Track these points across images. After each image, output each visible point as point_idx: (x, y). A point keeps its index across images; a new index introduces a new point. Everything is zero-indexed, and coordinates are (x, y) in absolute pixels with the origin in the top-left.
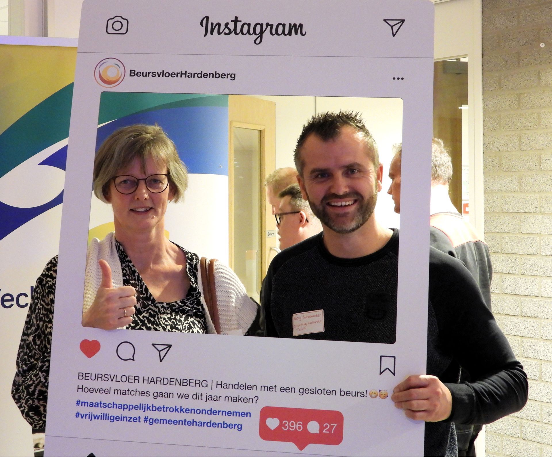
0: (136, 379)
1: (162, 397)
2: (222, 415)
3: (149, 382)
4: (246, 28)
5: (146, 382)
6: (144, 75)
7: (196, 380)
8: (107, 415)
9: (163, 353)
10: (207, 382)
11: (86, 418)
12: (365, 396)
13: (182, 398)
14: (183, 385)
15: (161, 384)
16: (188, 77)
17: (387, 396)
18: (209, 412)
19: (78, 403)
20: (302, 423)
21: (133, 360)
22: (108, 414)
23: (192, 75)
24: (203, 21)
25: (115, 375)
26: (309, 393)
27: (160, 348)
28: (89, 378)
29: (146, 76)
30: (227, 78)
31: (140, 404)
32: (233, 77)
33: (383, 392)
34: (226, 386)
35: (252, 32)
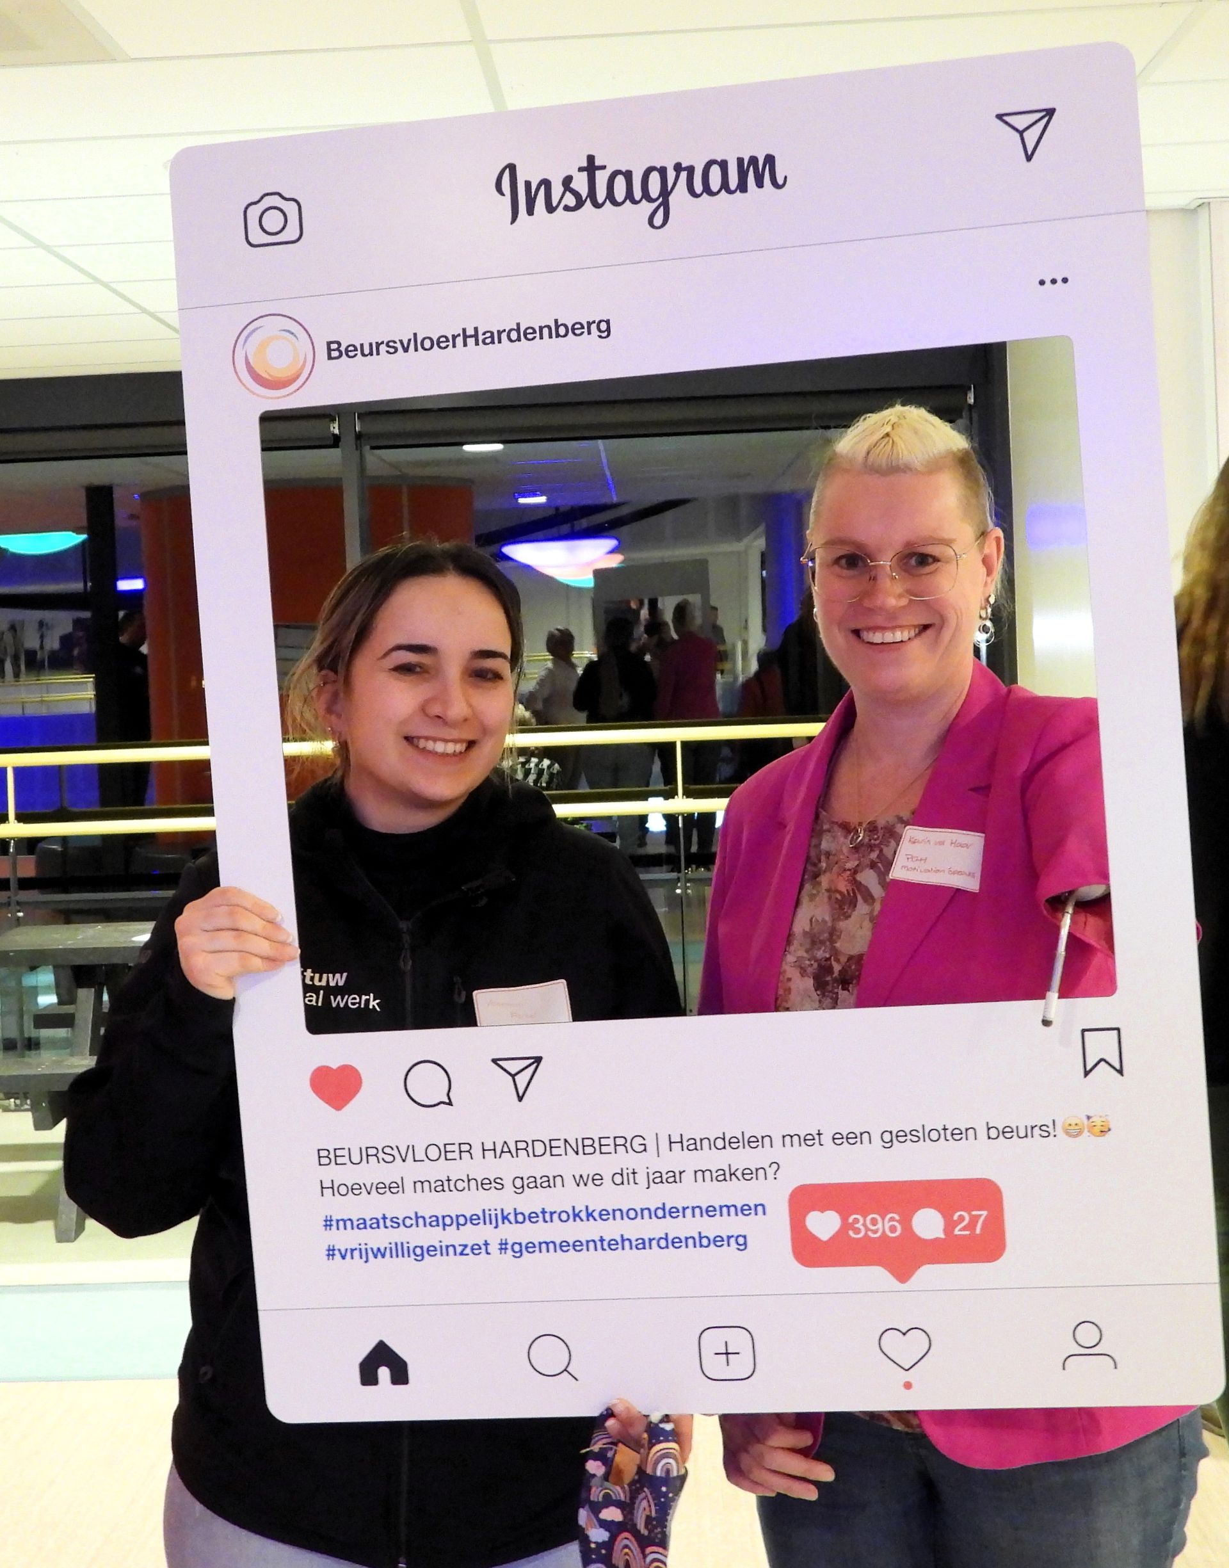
0: (464, 1149)
1: (536, 1187)
2: (694, 1216)
3: (498, 1156)
4: (620, 183)
5: (490, 1155)
6: (367, 351)
7: (615, 1138)
8: (405, 1246)
9: (522, 1080)
10: (644, 1139)
11: (352, 1258)
12: (1052, 1134)
13: (586, 1185)
14: (584, 1154)
15: (528, 1156)
16: (484, 343)
17: (1109, 1130)
18: (660, 1213)
19: (328, 1223)
20: (897, 1217)
21: (450, 1104)
22: (408, 1243)
23: (493, 338)
24: (501, 178)
25: (408, 1146)
26: (906, 1140)
27: (514, 1067)
28: (346, 1160)
29: (371, 354)
30: (589, 333)
31: (484, 1211)
32: (605, 329)
33: (1098, 1121)
34: (695, 1145)
35: (638, 194)
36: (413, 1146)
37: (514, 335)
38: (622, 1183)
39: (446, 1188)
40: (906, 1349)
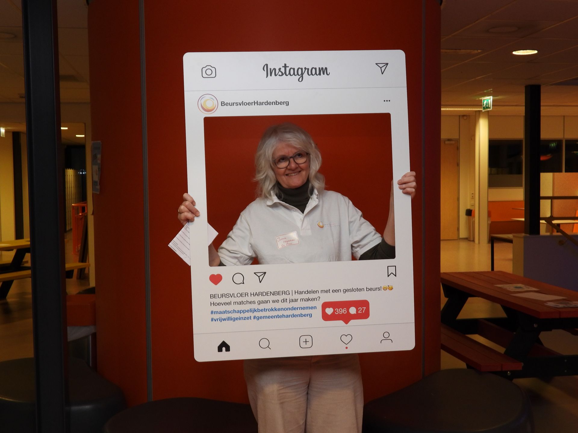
1: (263, 303)
2: (300, 309)
3: (254, 296)
4: (292, 70)
5: (252, 295)
6: (231, 104)
7: (282, 291)
9: (261, 278)
10: (289, 292)
11: (217, 321)
12: (380, 290)
13: (275, 303)
14: (275, 295)
15: (262, 296)
16: (259, 105)
17: (393, 289)
18: (292, 309)
19: (212, 312)
20: (346, 309)
21: (244, 283)
22: (231, 317)
23: (261, 104)
24: (264, 67)
25: (233, 294)
26: (349, 291)
27: (259, 274)
28: (217, 297)
30: (284, 104)
31: (250, 309)
32: (287, 104)
33: (390, 287)
34: (301, 293)
35: (296, 73)
37: (266, 104)
38: (284, 302)
39: (241, 303)
40: (346, 339)
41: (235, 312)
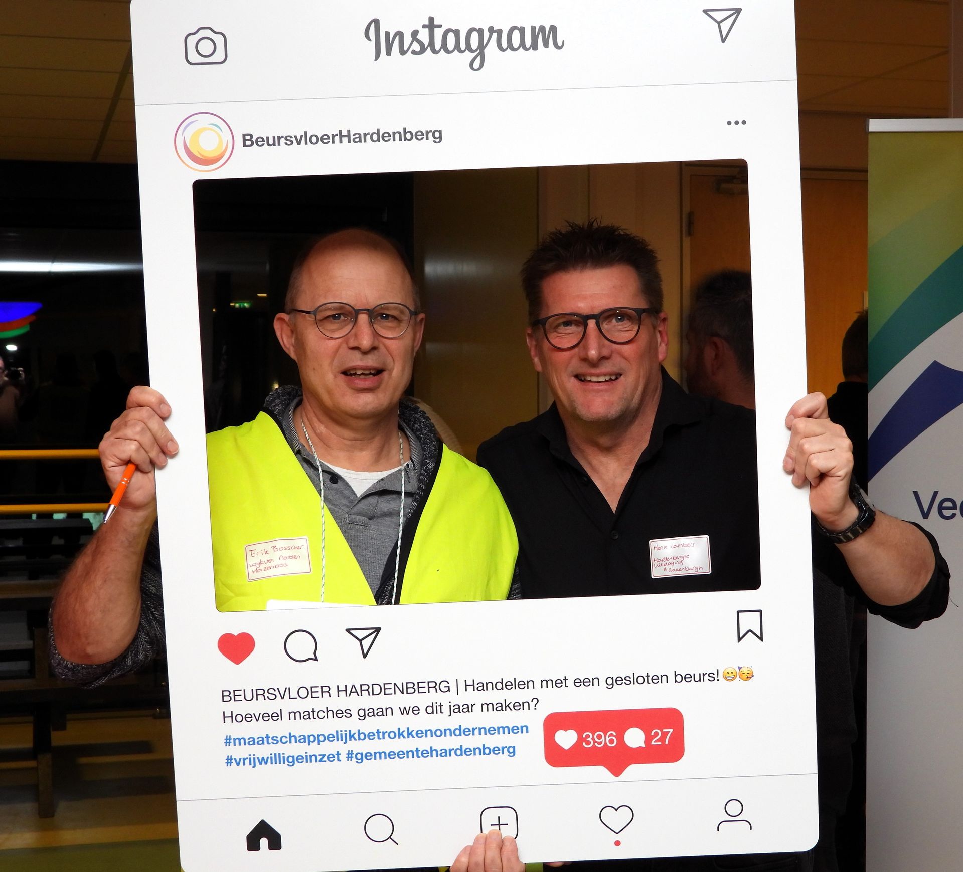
1: (374, 715)
2: (480, 734)
3: (348, 694)
4: (451, 37)
5: (342, 694)
6: (271, 142)
7: (429, 682)
8: (282, 756)
9: (366, 644)
10: (448, 683)
11: (244, 764)
12: (716, 678)
13: (408, 714)
14: (407, 693)
15: (369, 695)
16: (354, 141)
17: (753, 676)
18: (457, 732)
19: (228, 741)
20: (615, 734)
21: (316, 659)
22: (284, 754)
23: (360, 138)
24: (369, 30)
25: (286, 688)
26: (622, 683)
27: (360, 634)
28: (242, 698)
29: (274, 144)
30: (427, 139)
31: (337, 732)
32: (438, 136)
33: (745, 670)
34: (483, 687)
35: (463, 46)
36: (289, 688)
37: (375, 137)
38: (433, 712)
39: (311, 717)
40: (616, 819)
41: (293, 739)
